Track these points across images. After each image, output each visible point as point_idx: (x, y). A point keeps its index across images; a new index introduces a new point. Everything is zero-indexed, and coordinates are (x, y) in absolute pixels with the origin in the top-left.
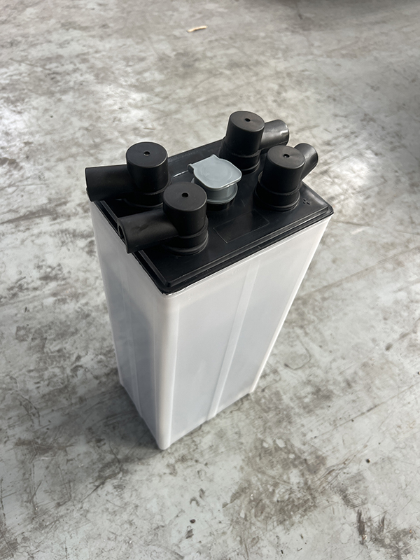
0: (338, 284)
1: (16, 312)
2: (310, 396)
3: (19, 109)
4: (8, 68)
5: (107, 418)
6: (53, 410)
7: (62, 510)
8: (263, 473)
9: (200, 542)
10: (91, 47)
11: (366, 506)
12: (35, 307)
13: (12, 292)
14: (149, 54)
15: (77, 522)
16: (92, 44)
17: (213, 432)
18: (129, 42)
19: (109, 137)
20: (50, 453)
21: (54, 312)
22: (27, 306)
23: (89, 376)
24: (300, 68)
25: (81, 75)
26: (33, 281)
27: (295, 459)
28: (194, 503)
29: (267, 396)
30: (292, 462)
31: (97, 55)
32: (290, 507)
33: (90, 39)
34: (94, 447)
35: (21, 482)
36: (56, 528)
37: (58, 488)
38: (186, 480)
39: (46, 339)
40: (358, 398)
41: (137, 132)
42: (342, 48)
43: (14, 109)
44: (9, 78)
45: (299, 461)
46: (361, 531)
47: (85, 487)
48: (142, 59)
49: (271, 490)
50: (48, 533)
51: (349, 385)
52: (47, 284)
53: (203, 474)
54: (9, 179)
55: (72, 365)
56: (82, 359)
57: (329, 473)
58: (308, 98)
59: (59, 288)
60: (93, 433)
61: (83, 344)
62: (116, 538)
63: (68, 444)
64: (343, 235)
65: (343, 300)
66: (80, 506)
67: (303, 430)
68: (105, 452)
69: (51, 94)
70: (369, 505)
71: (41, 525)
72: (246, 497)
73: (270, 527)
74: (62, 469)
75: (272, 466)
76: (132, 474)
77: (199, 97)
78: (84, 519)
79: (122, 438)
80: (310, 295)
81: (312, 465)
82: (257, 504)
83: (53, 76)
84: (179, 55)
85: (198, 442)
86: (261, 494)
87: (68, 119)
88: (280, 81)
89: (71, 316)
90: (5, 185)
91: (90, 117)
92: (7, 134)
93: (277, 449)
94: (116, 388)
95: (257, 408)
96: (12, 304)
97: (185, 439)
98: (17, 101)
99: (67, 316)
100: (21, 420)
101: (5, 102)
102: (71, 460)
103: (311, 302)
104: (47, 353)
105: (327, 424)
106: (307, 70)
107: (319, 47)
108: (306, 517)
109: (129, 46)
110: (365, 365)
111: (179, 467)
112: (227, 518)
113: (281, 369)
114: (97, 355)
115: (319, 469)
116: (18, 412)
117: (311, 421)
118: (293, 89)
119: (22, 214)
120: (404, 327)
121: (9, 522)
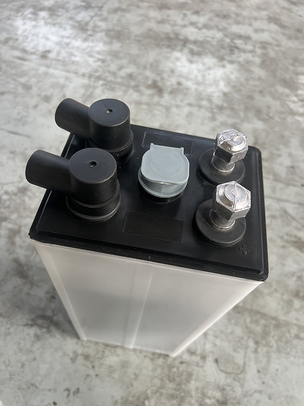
3: (193, 59)
16: (279, 39)
17: (121, 358)
20: (24, 280)
25: (254, 56)
28: (66, 393)
29: (181, 369)
33: (281, 35)
34: (48, 298)
37: (9, 305)
38: (76, 372)
41: (259, 114)
43: (190, 58)
44: (204, 37)
47: (21, 318)
53: (89, 380)
54: (149, 100)
63: (37, 284)
66: (9, 326)
68: (50, 307)
69: (222, 59)
74: (22, 295)
76: (51, 336)
78: (4, 337)
83: (233, 48)
85: (106, 355)
87: (219, 81)
90: (144, 102)
91: (234, 87)
92: (172, 72)
95: (166, 371)
98: (197, 54)
101: (189, 51)
102: (30, 295)
103: (283, 330)
111: (80, 360)
113: (210, 361)
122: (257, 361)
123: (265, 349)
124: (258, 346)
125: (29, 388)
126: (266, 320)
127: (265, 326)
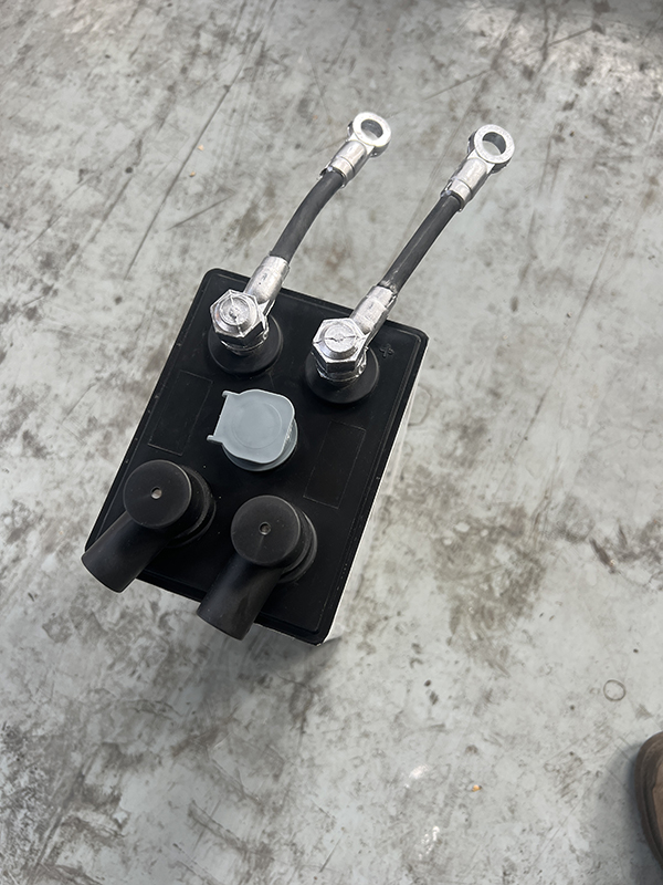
1: (22, 609)
2: (460, 444)
6: (181, 689)
7: (285, 779)
8: (466, 576)
9: (450, 697)
11: (595, 529)
12: (40, 584)
15: (310, 778)
17: (380, 571)
20: (220, 735)
21: (71, 573)
22: (28, 591)
23: (186, 618)
27: (490, 534)
30: (489, 540)
32: (517, 591)
34: (263, 692)
35: (217, 788)
36: (294, 800)
37: (261, 762)
38: (389, 648)
39: (93, 614)
40: (516, 404)
45: (497, 532)
46: (605, 559)
47: (288, 739)
49: (486, 587)
50: (289, 810)
51: (495, 394)
52: (24, 542)
53: (402, 627)
55: (154, 620)
56: (160, 604)
57: (536, 522)
59: (45, 536)
60: (248, 678)
62: (362, 761)
63: (231, 711)
66: (299, 760)
67: (477, 492)
68: (279, 687)
70: (599, 525)
71: (275, 809)
72: (465, 616)
73: (510, 627)
74: (247, 739)
75: (470, 561)
76: (327, 687)
78: (315, 770)
79: (285, 658)
81: (512, 526)
82: (483, 615)
86: (479, 599)
93: (463, 537)
96: (6, 603)
100: (154, 726)
102: (250, 724)
104: (110, 629)
105: (500, 465)
108: (540, 589)
110: (499, 353)
111: (373, 639)
112: (461, 652)
115: (523, 526)
116: (143, 722)
117: (480, 475)
120: (517, 259)
121: (239, 834)
125: (400, 725)
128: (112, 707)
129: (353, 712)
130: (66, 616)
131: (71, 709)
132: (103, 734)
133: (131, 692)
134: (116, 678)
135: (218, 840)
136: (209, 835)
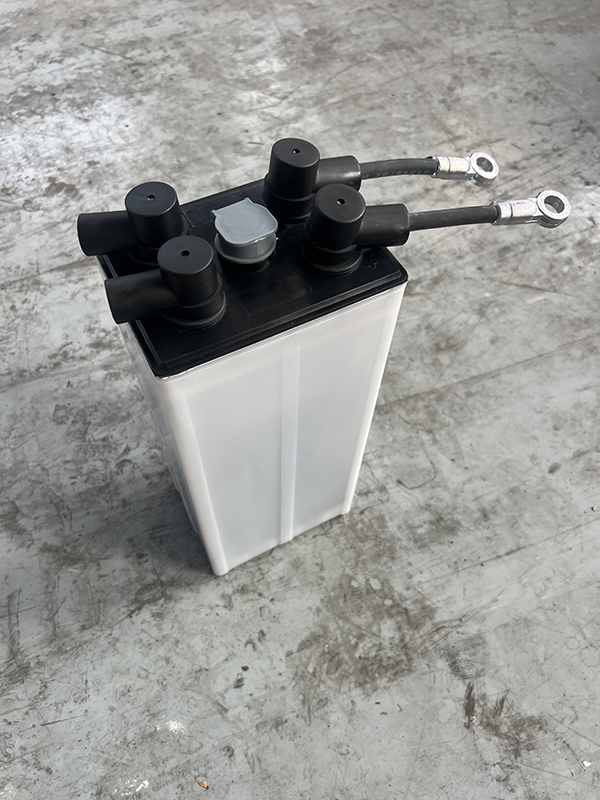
0: (493, 375)
1: (57, 386)
2: (426, 526)
3: (86, 115)
4: (76, 57)
5: (154, 529)
6: (88, 513)
7: (87, 635)
8: (346, 620)
9: (251, 695)
10: (190, 24)
11: (481, 679)
12: (81, 382)
13: (54, 360)
14: (269, 32)
15: (103, 651)
16: (191, 21)
17: (287, 559)
18: (244, 15)
19: (200, 154)
20: (81, 564)
21: (103, 390)
22: (70, 379)
23: (138, 474)
24: (490, 49)
25: (172, 66)
26: (81, 348)
27: (392, 607)
28: (250, 646)
29: (366, 520)
30: (387, 610)
31: (196, 37)
33: (190, 12)
34: (133, 564)
35: (43, 596)
36: (78, 655)
37: (85, 608)
38: (243, 617)
39: (89, 423)
40: (496, 535)
41: (238, 148)
42: (560, 18)
43: (80, 115)
44: (77, 71)
45: (397, 610)
46: (469, 710)
47: (117, 610)
48: (258, 41)
49: (353, 642)
50: (67, 659)
51: (485, 515)
52: (98, 352)
53: (266, 611)
54: (64, 211)
55: (118, 458)
56: (131, 452)
57: (436, 630)
58: (495, 96)
59: (112, 359)
60: (134, 546)
61: (135, 433)
62: (147, 676)
63: (102, 557)
64: (513, 303)
65: (497, 397)
66: (108, 632)
67: (409, 569)
68: (146, 570)
69: (130, 93)
70: (486, 679)
71: (60, 649)
72: (318, 647)
73: (344, 689)
74: (92, 584)
75: (359, 612)
76: (176, 601)
77: (332, 96)
78: (111, 649)
79: (170, 556)
80: (449, 388)
81: (415, 616)
82: (333, 659)
83: (134, 68)
84: (311, 33)
85: (265, 571)
86: (340, 646)
87: (148, 128)
88: (456, 70)
89: (123, 396)
90: (59, 220)
91: (177, 126)
92: (68, 150)
93: (370, 590)
94: (170, 492)
95: (351, 534)
96: (52, 376)
97: (249, 564)
98: (85, 104)
99: (119, 396)
100: (50, 521)
101: (69, 105)
102: (104, 576)
103: (449, 398)
104: (89, 440)
105: (444, 566)
106: (500, 53)
107: (525, 15)
108: (395, 682)
109: (243, 22)
110: (513, 491)
111: (237, 599)
112: (290, 670)
113: (391, 486)
114: (151, 448)
115: (424, 624)
116: (47, 511)
117: (422, 560)
118: (475, 81)
119: (75, 259)
120: (583, 442)
121: (23, 642)
122: (443, 451)
123: (443, 432)
124: (434, 434)
125: (197, 678)
126: (423, 400)
127: (426, 407)
128: (41, 486)
129: (174, 636)
130: (75, 411)
131: (19, 465)
132: (19, 497)
133: (60, 487)
134: (62, 471)
135: (7, 631)
136: (5, 622)
